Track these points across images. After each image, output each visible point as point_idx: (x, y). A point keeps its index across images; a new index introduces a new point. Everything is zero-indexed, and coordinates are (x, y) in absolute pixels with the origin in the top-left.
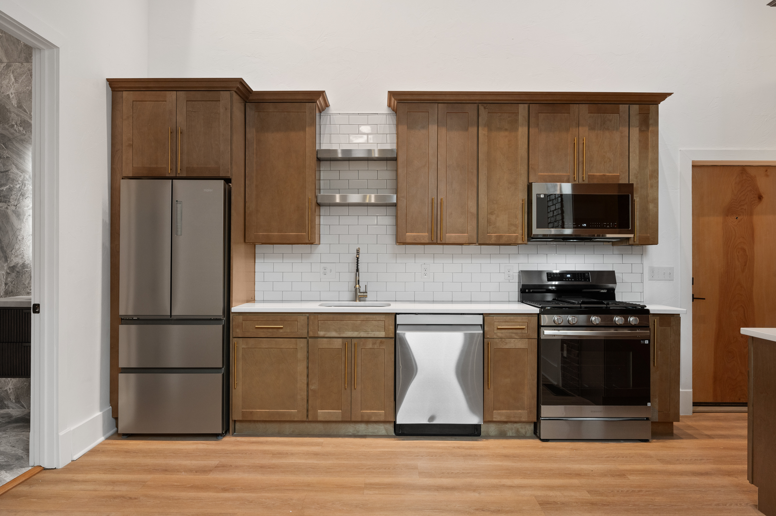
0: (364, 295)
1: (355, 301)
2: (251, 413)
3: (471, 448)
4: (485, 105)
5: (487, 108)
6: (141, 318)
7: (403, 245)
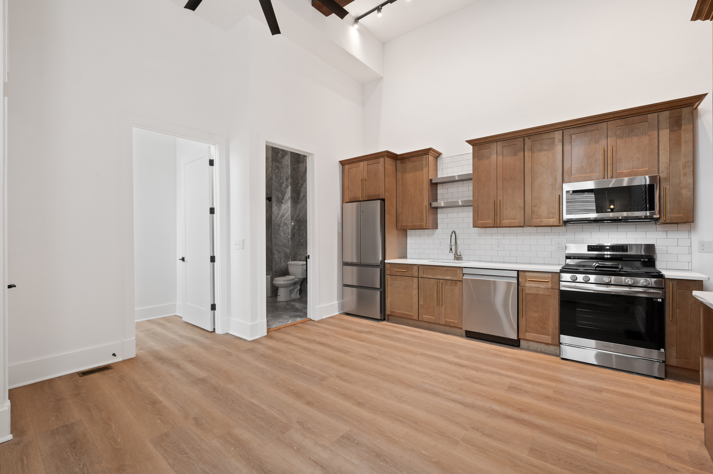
0: (459, 257)
1: (455, 260)
2: (394, 312)
3: (503, 352)
4: (529, 137)
5: (531, 139)
6: (352, 263)
7: (484, 228)
